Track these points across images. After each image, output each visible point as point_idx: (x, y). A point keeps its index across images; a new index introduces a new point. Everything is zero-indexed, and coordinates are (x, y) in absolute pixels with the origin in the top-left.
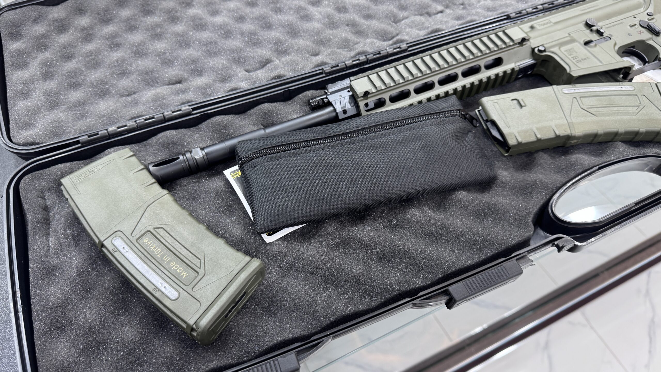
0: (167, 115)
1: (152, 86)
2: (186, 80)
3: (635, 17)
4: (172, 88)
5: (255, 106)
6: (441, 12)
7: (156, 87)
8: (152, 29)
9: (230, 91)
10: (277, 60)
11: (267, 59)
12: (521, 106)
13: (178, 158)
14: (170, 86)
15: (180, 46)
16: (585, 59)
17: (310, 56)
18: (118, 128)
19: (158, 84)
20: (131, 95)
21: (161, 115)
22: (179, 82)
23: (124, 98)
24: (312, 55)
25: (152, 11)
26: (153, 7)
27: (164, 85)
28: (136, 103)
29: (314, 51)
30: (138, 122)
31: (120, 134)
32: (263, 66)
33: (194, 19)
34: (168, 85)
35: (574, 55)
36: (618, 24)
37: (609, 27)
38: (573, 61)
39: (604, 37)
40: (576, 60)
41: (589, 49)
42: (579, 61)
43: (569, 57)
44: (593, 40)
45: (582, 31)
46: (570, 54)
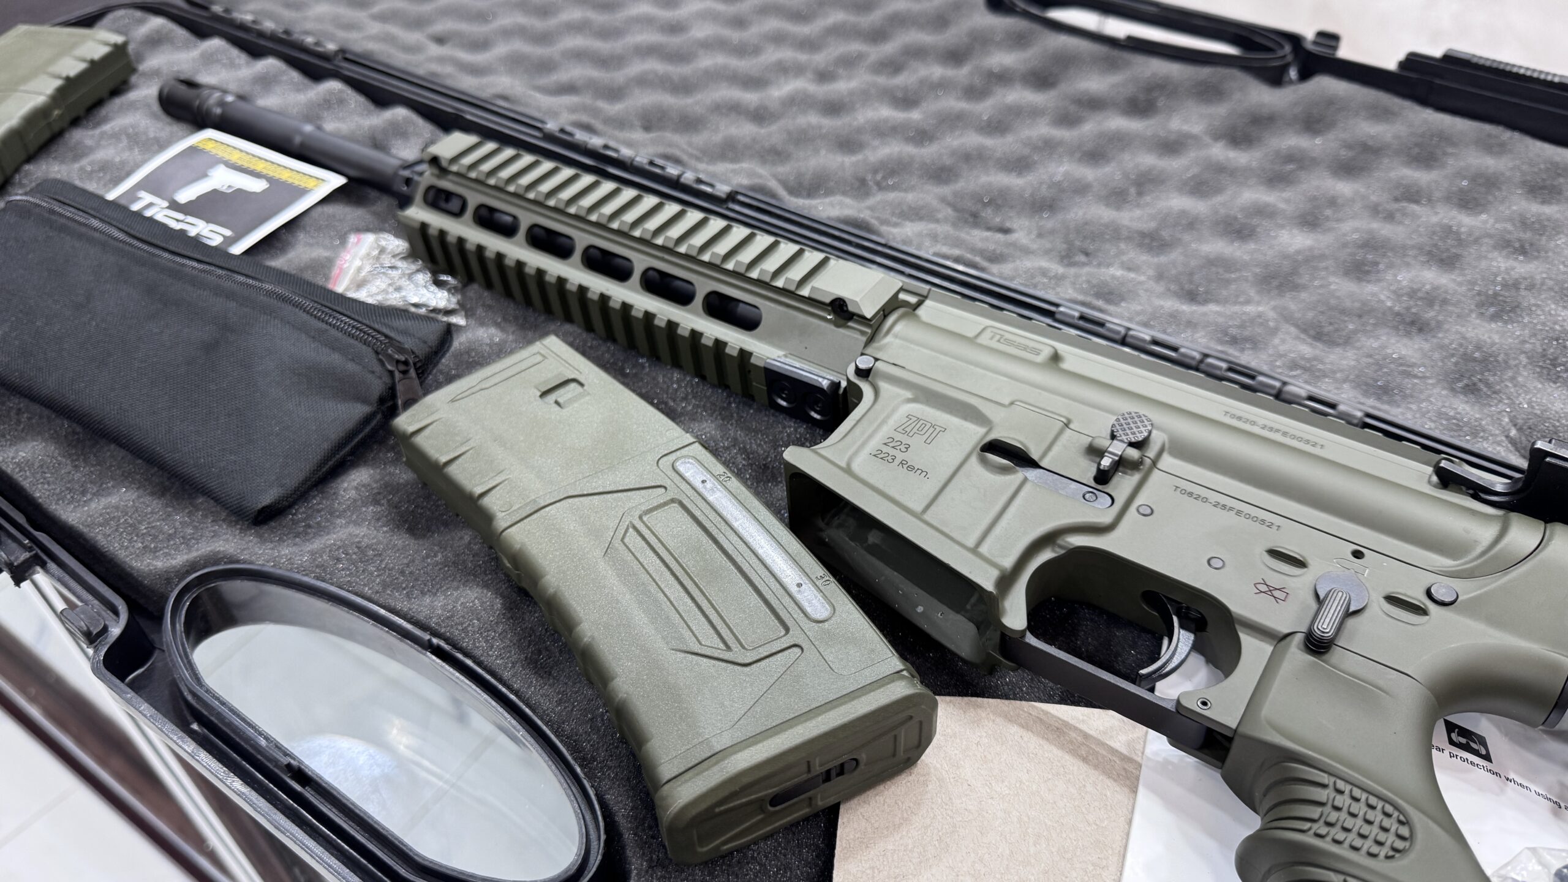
35: (906, 440)
36: (1248, 516)
37: (1191, 494)
38: (875, 444)
39: (1100, 487)
40: (885, 449)
41: (974, 460)
42: (889, 458)
43: (886, 431)
44: (1042, 464)
45: (1067, 425)
46: (908, 429)
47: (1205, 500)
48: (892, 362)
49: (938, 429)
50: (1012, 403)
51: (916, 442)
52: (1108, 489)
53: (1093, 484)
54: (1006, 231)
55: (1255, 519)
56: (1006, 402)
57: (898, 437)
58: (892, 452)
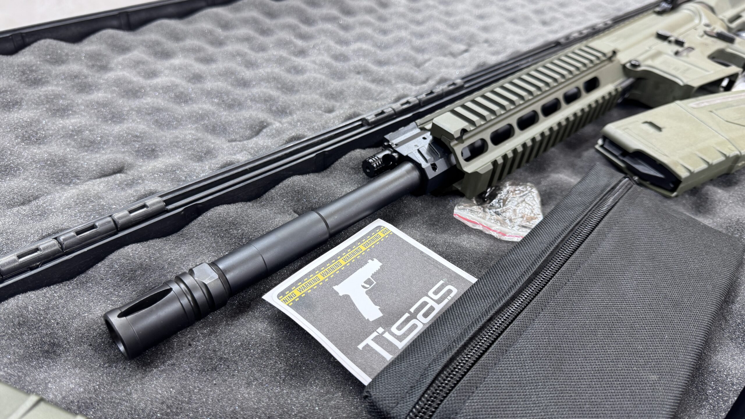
0: (119, 218)
1: (68, 184)
2: (131, 166)
4: (108, 181)
5: (278, 184)
6: (466, 51)
7: (76, 184)
8: (48, 102)
9: (222, 167)
10: (276, 123)
11: (262, 122)
12: (659, 129)
13: (171, 290)
14: (106, 179)
15: (105, 121)
17: (324, 113)
18: (19, 257)
19: (78, 179)
20: (30, 201)
21: (109, 219)
22: (120, 170)
23: (15, 210)
24: (325, 112)
25: (40, 80)
26: (42, 73)
27: (91, 179)
28: (44, 214)
29: (326, 106)
30: (62, 238)
31: (25, 269)
32: (257, 133)
33: (118, 83)
34: (100, 177)
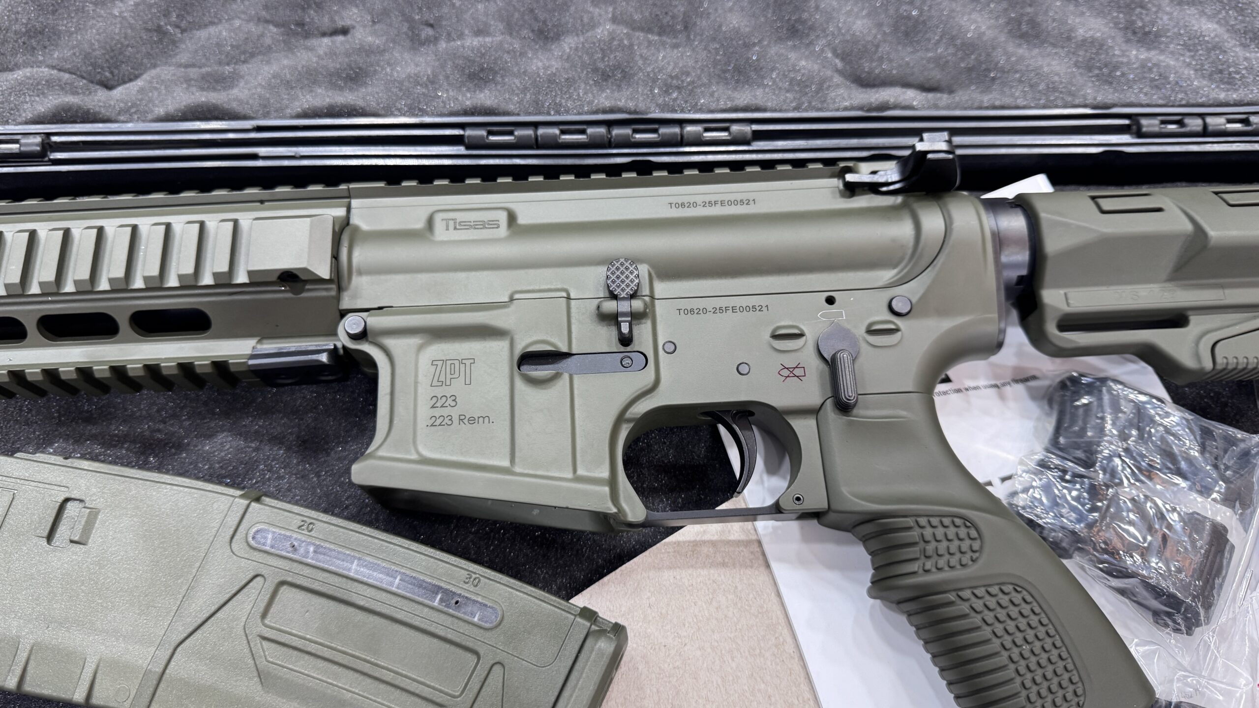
3: (830, 301)
16: (472, 420)
35: (448, 391)
36: (742, 309)
37: (692, 310)
38: (424, 412)
39: (629, 349)
40: (437, 412)
41: (519, 384)
42: (447, 421)
43: (425, 392)
44: (574, 352)
45: (568, 298)
46: (442, 378)
47: (705, 311)
48: (376, 306)
49: (468, 362)
50: (512, 299)
51: (457, 387)
52: (635, 346)
53: (622, 349)
54: (344, 31)
55: (747, 309)
56: (506, 299)
57: (439, 392)
58: (445, 412)
